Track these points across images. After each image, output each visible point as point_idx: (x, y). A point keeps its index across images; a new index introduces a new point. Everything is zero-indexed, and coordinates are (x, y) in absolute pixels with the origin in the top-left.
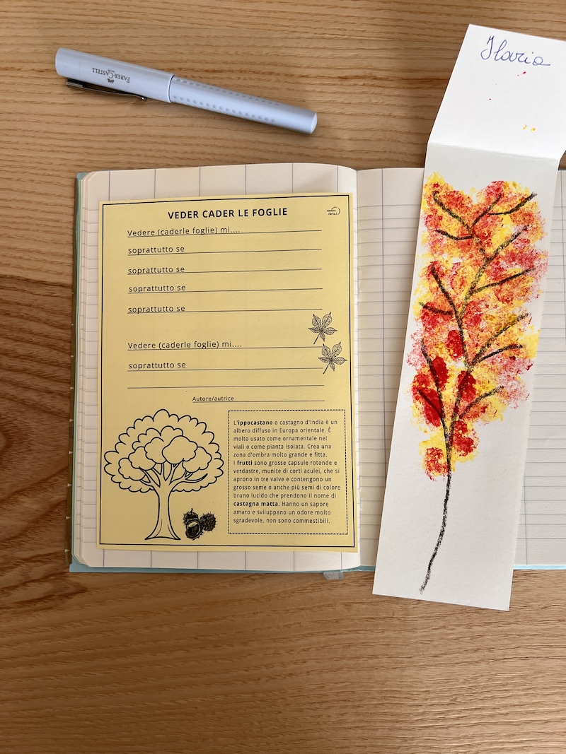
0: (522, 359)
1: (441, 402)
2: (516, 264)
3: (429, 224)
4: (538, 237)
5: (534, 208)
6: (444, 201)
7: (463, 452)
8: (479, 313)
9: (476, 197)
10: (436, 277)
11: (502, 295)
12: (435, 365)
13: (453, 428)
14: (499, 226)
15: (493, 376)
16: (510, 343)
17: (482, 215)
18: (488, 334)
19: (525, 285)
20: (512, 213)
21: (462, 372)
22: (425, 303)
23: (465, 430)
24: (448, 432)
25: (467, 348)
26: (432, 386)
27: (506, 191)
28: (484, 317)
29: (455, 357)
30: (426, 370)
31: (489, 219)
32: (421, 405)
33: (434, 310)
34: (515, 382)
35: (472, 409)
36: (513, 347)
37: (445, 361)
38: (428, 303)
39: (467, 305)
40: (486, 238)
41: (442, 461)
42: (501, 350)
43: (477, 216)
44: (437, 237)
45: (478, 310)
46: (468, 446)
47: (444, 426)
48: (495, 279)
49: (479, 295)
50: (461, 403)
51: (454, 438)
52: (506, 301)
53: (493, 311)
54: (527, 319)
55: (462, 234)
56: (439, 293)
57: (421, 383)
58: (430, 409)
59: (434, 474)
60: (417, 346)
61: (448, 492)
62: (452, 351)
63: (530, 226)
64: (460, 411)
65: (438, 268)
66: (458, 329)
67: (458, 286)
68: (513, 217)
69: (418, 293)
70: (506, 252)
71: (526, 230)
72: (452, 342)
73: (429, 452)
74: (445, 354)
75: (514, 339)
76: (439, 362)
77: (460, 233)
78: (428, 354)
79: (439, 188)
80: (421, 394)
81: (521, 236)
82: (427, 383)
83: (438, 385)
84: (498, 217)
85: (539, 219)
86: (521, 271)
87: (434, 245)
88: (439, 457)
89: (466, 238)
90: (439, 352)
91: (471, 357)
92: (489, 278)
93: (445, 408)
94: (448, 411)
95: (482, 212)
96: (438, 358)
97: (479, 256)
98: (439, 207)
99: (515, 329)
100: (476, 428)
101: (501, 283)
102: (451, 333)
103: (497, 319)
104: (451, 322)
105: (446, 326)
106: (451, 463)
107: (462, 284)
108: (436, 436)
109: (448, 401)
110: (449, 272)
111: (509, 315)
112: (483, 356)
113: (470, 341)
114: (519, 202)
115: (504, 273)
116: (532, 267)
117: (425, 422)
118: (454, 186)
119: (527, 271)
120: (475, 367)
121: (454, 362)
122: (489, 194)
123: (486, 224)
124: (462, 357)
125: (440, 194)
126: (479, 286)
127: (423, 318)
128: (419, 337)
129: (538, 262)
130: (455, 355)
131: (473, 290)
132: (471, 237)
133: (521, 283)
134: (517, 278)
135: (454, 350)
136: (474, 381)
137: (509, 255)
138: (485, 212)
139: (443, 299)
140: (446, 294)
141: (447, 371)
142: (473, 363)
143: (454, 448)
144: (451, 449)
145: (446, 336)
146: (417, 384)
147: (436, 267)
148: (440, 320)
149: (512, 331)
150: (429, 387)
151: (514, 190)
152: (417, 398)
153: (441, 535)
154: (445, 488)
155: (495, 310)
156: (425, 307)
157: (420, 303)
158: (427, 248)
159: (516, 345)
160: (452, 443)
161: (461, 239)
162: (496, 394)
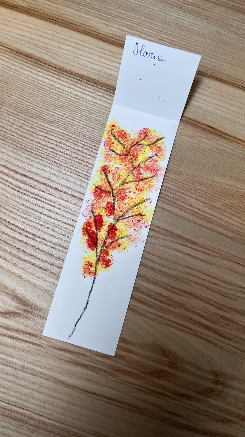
0: (144, 222)
1: (97, 238)
2: (149, 172)
3: (106, 145)
4: (163, 159)
5: (163, 144)
6: (116, 134)
7: (104, 266)
8: (125, 195)
9: (133, 135)
10: (105, 173)
11: (139, 187)
12: (97, 218)
13: (101, 252)
14: (143, 151)
15: (127, 228)
16: (139, 212)
17: (135, 145)
18: (128, 206)
19: (151, 183)
20: (151, 146)
21: (111, 224)
22: (97, 185)
23: (107, 255)
24: (98, 254)
25: (116, 212)
26: (94, 229)
27: (149, 134)
28: (127, 197)
29: (109, 216)
30: (92, 220)
31: (138, 147)
32: (86, 238)
33: (101, 190)
34: (137, 233)
35: (113, 244)
36: (140, 215)
37: (102, 217)
38: (98, 186)
39: (119, 190)
40: (135, 156)
41: (92, 269)
42: (134, 216)
43: (132, 144)
44: (109, 153)
45: (125, 193)
46: (107, 263)
47: (96, 251)
48: (136, 178)
49: (127, 186)
50: (108, 240)
51: (101, 258)
52: (140, 190)
53: (133, 195)
54: (150, 201)
55: (123, 153)
56: (105, 181)
57: (88, 226)
58: (90, 241)
59: (87, 275)
60: (89, 207)
61: (92, 286)
62: (107, 212)
63: (159, 153)
64: (107, 244)
65: (107, 169)
66: (113, 202)
67: (116, 179)
68: (151, 147)
69: (94, 179)
70: (144, 165)
71: (156, 155)
72: (108, 207)
73: (86, 263)
74: (103, 213)
75: (141, 211)
76: (100, 217)
77: (122, 152)
78: (94, 212)
79: (115, 127)
80: (87, 232)
81: (154, 158)
82: (91, 227)
83: (96, 229)
84: (143, 147)
85: (164, 150)
86: (150, 176)
87: (106, 157)
88: (91, 267)
89: (124, 155)
90: (100, 212)
91: (117, 217)
92: (133, 178)
93: (99, 241)
94: (100, 243)
95: (135, 143)
96: (99, 214)
97: (130, 166)
98: (113, 137)
99: (142, 205)
100: (114, 254)
101: (139, 181)
102: (108, 203)
103: (134, 199)
104: (109, 197)
105: (106, 199)
106: (97, 271)
107: (119, 178)
108: (92, 256)
109: (101, 238)
110: (113, 171)
111: (141, 198)
112: (123, 217)
113: (118, 209)
114: (155, 140)
115: (141, 176)
116: (156, 174)
117: (86, 247)
118: (122, 128)
119: (153, 176)
120: (118, 223)
121: (107, 218)
122: (140, 134)
123: (136, 149)
124: (112, 216)
125: (115, 131)
126: (127, 181)
127: (94, 193)
128: (91, 202)
129: (159, 173)
130: (109, 215)
131: (124, 183)
132: (127, 155)
133: (149, 182)
134: (148, 179)
135: (109, 212)
136: (116, 230)
137: (146, 167)
138: (137, 143)
139: (107, 185)
140: (109, 183)
141: (103, 222)
142: (118, 220)
143: (100, 263)
144: (98, 264)
145: (106, 204)
146: (85, 226)
147: (106, 168)
148: (104, 195)
149: (141, 207)
150: (91, 229)
151: (154, 134)
152: (84, 234)
153: (85, 309)
154: (92, 284)
155: (134, 194)
156: (97, 187)
157: (94, 185)
158: (103, 157)
159: (142, 214)
160: (99, 260)
161: (122, 155)
162: (127, 238)
